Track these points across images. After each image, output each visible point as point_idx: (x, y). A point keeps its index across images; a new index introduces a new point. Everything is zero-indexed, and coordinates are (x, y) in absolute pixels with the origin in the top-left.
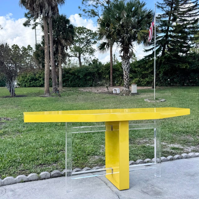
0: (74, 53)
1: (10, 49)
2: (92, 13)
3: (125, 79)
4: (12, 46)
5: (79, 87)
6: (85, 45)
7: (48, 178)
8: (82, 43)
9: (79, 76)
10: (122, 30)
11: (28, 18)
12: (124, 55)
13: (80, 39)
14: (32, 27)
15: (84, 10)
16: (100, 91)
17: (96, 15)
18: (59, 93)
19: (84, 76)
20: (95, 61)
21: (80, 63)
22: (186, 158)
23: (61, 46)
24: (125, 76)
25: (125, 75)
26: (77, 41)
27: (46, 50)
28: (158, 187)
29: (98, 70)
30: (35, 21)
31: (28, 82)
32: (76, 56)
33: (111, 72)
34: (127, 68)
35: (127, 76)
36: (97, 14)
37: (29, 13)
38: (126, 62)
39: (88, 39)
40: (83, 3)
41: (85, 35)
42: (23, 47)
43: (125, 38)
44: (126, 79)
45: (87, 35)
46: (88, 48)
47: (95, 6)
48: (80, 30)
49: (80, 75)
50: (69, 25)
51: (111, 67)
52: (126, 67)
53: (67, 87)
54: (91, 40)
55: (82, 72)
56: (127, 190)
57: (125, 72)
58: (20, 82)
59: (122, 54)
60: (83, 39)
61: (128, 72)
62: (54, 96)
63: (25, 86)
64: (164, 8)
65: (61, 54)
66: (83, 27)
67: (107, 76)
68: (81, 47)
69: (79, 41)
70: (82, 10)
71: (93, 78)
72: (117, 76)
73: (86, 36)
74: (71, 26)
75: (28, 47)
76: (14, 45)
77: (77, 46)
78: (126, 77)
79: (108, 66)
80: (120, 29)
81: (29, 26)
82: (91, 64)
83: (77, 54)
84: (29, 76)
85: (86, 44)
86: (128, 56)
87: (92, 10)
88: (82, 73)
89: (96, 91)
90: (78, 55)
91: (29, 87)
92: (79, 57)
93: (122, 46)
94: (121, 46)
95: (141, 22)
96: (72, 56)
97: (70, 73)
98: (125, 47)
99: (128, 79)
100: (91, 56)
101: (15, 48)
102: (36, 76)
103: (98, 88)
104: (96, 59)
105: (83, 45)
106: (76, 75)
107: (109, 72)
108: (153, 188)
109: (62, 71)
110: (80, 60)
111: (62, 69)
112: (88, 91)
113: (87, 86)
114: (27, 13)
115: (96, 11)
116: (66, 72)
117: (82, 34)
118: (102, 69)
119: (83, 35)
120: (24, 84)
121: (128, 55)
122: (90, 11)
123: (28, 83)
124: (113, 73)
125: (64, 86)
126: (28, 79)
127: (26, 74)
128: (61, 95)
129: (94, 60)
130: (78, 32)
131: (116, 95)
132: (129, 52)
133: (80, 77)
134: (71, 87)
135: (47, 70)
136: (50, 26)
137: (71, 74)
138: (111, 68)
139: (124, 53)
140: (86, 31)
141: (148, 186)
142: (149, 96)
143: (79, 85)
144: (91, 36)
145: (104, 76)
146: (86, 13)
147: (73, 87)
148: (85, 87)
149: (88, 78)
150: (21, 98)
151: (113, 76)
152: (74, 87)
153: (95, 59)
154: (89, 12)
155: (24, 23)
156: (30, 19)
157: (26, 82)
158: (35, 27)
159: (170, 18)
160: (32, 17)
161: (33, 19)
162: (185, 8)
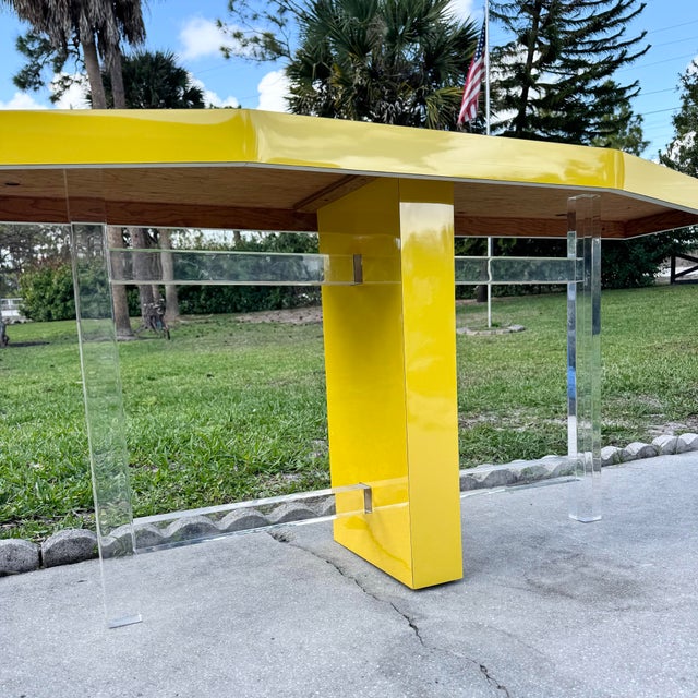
2: (266, 47)
5: (236, 311)
10: (373, 87)
11: (31, 53)
15: (238, 35)
16: (308, 319)
17: (280, 53)
18: (163, 325)
30: (58, 70)
31: (58, 302)
36: (285, 48)
37: (31, 38)
40: (232, 8)
43: (385, 115)
47: (274, 20)
50: (186, 91)
53: (195, 313)
58: (28, 303)
62: (146, 338)
63: (49, 317)
64: (512, 21)
70: (229, 34)
74: (194, 95)
80: (365, 83)
81: (35, 89)
82: (273, 236)
84: (59, 282)
87: (267, 35)
89: (295, 321)
91: (64, 319)
103: (302, 312)
112: (268, 321)
113: (263, 310)
114: (24, 37)
115: (279, 37)
120: (42, 311)
122: (260, 37)
123: (56, 306)
125: (184, 312)
126: (58, 292)
127: (49, 275)
128: (172, 334)
134: (209, 313)
136: (115, 88)
143: (238, 307)
147: (216, 312)
148: (257, 310)
152: (222, 312)
154: (256, 40)
155: (16, 75)
156: (40, 61)
157: (51, 302)
158: (60, 94)
159: (530, 57)
160: (45, 55)
161: (52, 63)
162: (578, 22)
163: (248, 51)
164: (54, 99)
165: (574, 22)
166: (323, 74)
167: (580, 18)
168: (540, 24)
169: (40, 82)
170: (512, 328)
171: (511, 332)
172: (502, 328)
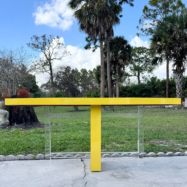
0: (133, 72)
1: (79, 73)
2: (149, 32)
3: (178, 93)
4: (81, 70)
6: (144, 64)
7: (42, 159)
8: (142, 62)
9: (135, 93)
11: (88, 41)
12: (176, 69)
13: (140, 59)
14: (92, 50)
15: (142, 29)
17: (153, 33)
18: (112, 107)
19: (140, 93)
20: (154, 79)
21: (139, 81)
23: (118, 66)
24: (178, 90)
25: (178, 89)
26: (136, 61)
27: (102, 69)
29: (154, 87)
30: (95, 44)
32: (135, 75)
33: (167, 87)
34: (179, 81)
35: (180, 90)
37: (89, 37)
38: (179, 75)
39: (148, 57)
40: (140, 23)
41: (145, 54)
42: (89, 70)
43: (177, 51)
44: (179, 93)
45: (146, 54)
46: (147, 66)
47: (152, 24)
48: (140, 50)
49: (136, 92)
50: (126, 46)
51: (167, 82)
52: (179, 80)
54: (150, 59)
55: (138, 89)
57: (178, 85)
59: (175, 68)
60: (143, 58)
61: (180, 86)
65: (118, 73)
66: (143, 47)
67: (163, 92)
68: (140, 66)
69: (139, 60)
71: (149, 95)
72: (173, 91)
73: (145, 55)
74: (129, 46)
75: (94, 70)
76: (83, 69)
77: (137, 65)
78: (179, 91)
79: (164, 82)
80: (171, 42)
81: (89, 49)
82: (149, 81)
83: (136, 73)
84: (92, 95)
85: (145, 62)
86: (181, 69)
87: (149, 28)
88: (137, 90)
90: (137, 74)
92: (138, 76)
93: (175, 59)
94: (174, 60)
96: (131, 76)
97: (127, 91)
98: (178, 60)
99: (181, 93)
100: (150, 74)
101: (84, 72)
102: (98, 95)
104: (155, 77)
105: (142, 64)
106: (133, 92)
107: (165, 88)
109: (119, 89)
110: (139, 79)
111: (119, 87)
114: (87, 37)
115: (153, 29)
116: (124, 90)
117: (141, 54)
118: (158, 85)
119: (143, 54)
121: (182, 68)
124: (169, 88)
127: (90, 93)
128: (114, 110)
129: (153, 77)
130: (138, 52)
131: (168, 109)
132: (183, 65)
133: (136, 94)
135: (103, 88)
137: (128, 91)
138: (167, 84)
139: (177, 67)
140: (145, 51)
144: (150, 55)
145: (160, 92)
146: (143, 32)
149: (144, 94)
151: (169, 91)
153: (154, 77)
154: (146, 30)
155: (85, 46)
156: (91, 43)
158: (95, 50)
160: (92, 41)
161: (93, 43)
164: (94, 51)
166: (160, 40)
169: (90, 48)
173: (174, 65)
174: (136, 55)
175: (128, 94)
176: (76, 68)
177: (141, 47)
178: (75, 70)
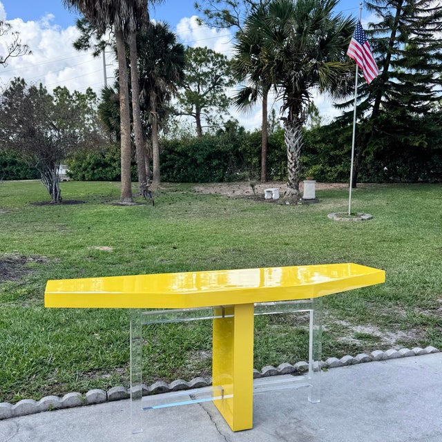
0: (186, 107)
1: (49, 96)
2: (224, 19)
3: (291, 170)
4: (55, 90)
5: (195, 182)
6: (210, 89)
7: (101, 402)
8: (204, 83)
9: (196, 160)
10: (287, 61)
11: (84, 30)
12: (289, 116)
13: (199, 75)
14: (91, 51)
15: (207, 12)
16: (238, 193)
17: (233, 23)
18: (151, 197)
19: (206, 159)
20: (231, 125)
21: (199, 128)
22: (380, 360)
23: (156, 92)
24: (291, 164)
25: (291, 161)
26: (192, 80)
27: (123, 105)
28: (309, 426)
29: (236, 146)
30: (99, 38)
31: (89, 170)
32: (190, 114)
33: (264, 150)
34: (295, 145)
35: (295, 162)
36: (236, 20)
37: (85, 21)
38: (293, 132)
39: (218, 74)
41: (211, 65)
42: (75, 92)
43: (293, 79)
44: (293, 169)
45: (214, 65)
46: (217, 95)
47: (230, 3)
48: (200, 55)
49: (197, 157)
50: (173, 46)
51: (263, 139)
52: (294, 142)
53: (170, 182)
54: (222, 77)
55: (202, 150)
56: (247, 432)
57: (292, 153)
58: (73, 169)
59: (286, 115)
60: (206, 74)
61: (296, 155)
62: (141, 204)
63: (83, 179)
64: (382, 10)
65: (156, 111)
66: (206, 48)
67: (255, 160)
68: (202, 93)
69: (199, 79)
70: (202, 11)
71: (226, 164)
72: (276, 159)
73: (212, 69)
75: (87, 93)
76: (59, 87)
77: (193, 90)
78: (293, 164)
79: (256, 139)
80: (281, 59)
81: (86, 49)
82: (221, 130)
83: (192, 109)
84: (90, 158)
85: (212, 85)
86: (298, 119)
87: (224, 12)
88: (201, 152)
89: (230, 194)
90: (194, 111)
91: (92, 180)
92: (197, 116)
93: (286, 96)
94: (284, 97)
95: (328, 45)
96: (181, 114)
97: (176, 152)
98: (294, 98)
99: (297, 170)
100: (223, 114)
101: (62, 95)
102: (105, 158)
103: (235, 186)
104: (234, 121)
105: (205, 89)
106: (190, 157)
107: (260, 151)
108: (299, 427)
109: (159, 148)
110: (198, 122)
111: (159, 144)
112: (213, 193)
113: (212, 182)
114: (80, 20)
115: (233, 13)
116: (168, 150)
117: (203, 64)
118: (245, 144)
119: (206, 65)
120: (80, 174)
121: (299, 116)
122: (221, 13)
123: (88, 172)
124: (268, 152)
125: (163, 181)
126: (89, 164)
127: (85, 153)
128: (156, 201)
129: (229, 122)
130: (195, 60)
131: (271, 202)
132: (301, 109)
133: (198, 162)
134: (178, 182)
135: (126, 149)
136: (132, 49)
137: (179, 154)
138: (264, 142)
139: (289, 113)
140: (212, 58)
141: (289, 423)
142: (339, 205)
143: (196, 179)
144: (222, 69)
145: (249, 160)
147: (182, 182)
148: (208, 182)
149: (214, 163)
150: (73, 207)
151: (267, 159)
152: (186, 182)
153: (232, 120)
154: (219, 15)
155: (75, 41)
156: (89, 34)
157: (85, 169)
158: (99, 52)
159: (393, 34)
160: (92, 30)
161: (96, 34)
162: (428, 10)
163: (212, 21)
164: (96, 54)
165: (425, 11)
166: (256, 52)
167: (429, 8)
168: (402, 13)
169: (88, 46)
170: (363, 217)
171: (363, 220)
172: (357, 216)
173: (285, 109)
174: (191, 65)
175: (179, 160)
176: (41, 84)
177: (203, 47)
178: (38, 88)
